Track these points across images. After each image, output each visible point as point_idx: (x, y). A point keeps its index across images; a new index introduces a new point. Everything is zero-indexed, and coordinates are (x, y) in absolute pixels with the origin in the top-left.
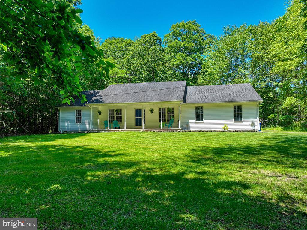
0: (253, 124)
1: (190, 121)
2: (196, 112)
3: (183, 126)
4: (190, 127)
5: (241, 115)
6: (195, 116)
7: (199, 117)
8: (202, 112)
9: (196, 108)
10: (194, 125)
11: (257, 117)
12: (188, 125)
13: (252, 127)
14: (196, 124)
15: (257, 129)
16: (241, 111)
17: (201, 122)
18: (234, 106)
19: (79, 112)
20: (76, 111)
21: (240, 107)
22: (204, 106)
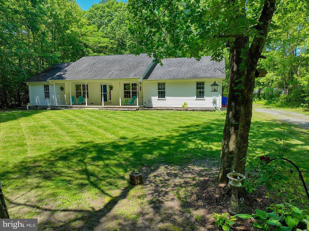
0: (215, 102)
1: (153, 98)
2: (159, 89)
3: (145, 103)
4: (153, 104)
5: (203, 92)
6: (157, 93)
7: (162, 94)
8: (164, 89)
9: (159, 84)
10: (156, 102)
11: (220, 95)
12: (150, 101)
13: (213, 105)
14: (159, 101)
15: (218, 107)
16: (203, 88)
17: (163, 99)
18: (197, 83)
19: (47, 87)
20: (45, 86)
21: (203, 83)
22: (166, 83)
